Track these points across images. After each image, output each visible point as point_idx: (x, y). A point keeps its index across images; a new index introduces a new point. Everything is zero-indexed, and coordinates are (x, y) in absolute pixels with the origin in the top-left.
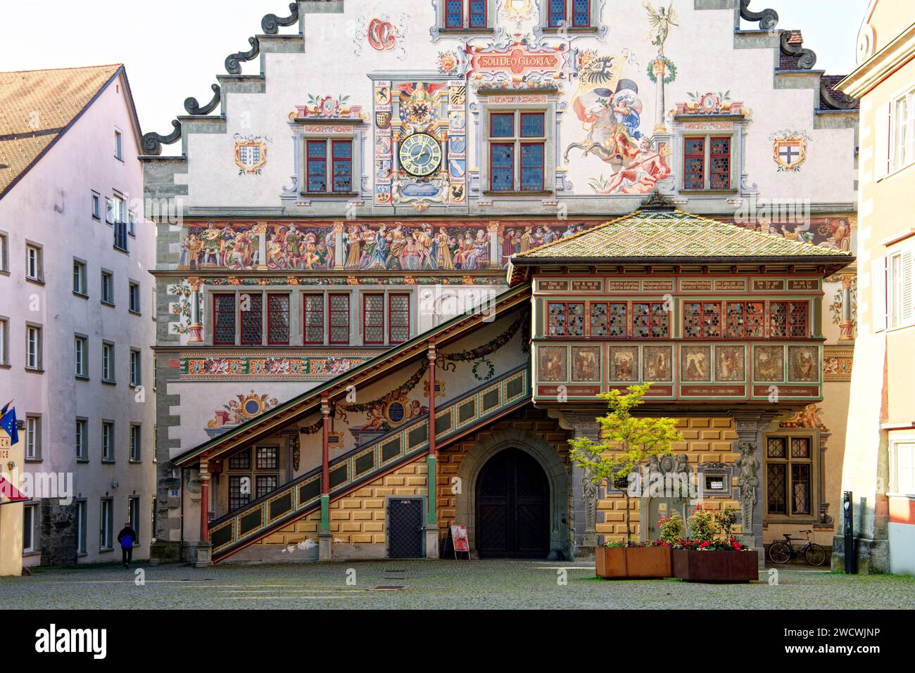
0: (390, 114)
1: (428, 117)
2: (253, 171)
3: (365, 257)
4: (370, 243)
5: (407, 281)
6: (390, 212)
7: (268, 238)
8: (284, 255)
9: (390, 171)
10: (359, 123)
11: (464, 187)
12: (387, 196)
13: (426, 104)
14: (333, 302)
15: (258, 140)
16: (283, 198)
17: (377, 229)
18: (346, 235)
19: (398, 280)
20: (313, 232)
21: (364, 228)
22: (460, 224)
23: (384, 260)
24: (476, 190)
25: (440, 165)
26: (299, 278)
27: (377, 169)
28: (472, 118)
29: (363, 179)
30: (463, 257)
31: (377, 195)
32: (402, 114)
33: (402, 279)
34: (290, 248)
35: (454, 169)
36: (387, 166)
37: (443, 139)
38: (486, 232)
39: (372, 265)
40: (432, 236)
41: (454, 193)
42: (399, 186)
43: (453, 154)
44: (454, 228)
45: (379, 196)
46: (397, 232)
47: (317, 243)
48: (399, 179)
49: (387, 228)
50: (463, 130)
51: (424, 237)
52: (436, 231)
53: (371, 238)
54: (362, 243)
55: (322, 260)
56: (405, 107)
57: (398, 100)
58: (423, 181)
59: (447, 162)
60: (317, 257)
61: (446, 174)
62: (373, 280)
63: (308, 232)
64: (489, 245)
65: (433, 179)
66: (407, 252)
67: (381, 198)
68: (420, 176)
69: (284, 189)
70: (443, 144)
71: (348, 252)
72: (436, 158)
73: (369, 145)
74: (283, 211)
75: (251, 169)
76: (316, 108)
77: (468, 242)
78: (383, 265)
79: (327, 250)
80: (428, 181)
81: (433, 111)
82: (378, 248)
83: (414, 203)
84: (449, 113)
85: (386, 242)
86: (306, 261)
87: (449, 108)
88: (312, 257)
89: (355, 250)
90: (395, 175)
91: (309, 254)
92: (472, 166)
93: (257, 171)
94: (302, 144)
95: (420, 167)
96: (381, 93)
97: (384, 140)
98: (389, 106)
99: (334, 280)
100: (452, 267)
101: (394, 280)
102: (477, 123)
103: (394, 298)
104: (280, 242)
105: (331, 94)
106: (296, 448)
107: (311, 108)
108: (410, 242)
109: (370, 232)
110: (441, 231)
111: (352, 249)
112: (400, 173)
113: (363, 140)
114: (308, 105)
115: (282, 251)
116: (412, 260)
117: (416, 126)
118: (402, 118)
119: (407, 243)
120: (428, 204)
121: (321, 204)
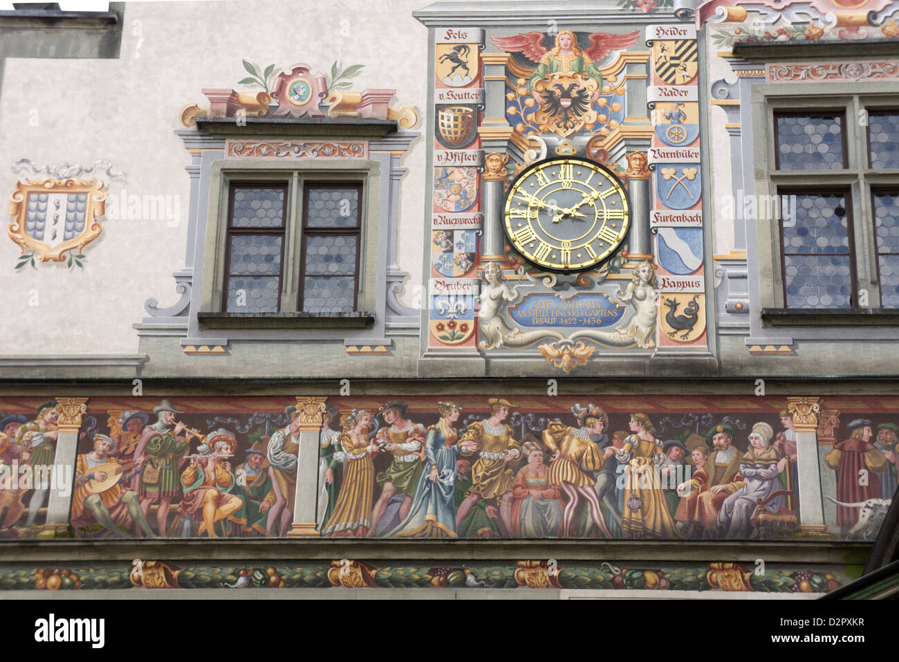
0: (478, 112)
1: (590, 116)
2: (61, 259)
3: (390, 502)
4: (409, 459)
5: (524, 575)
6: (477, 367)
7: (85, 445)
8: (129, 495)
9: (475, 259)
10: (387, 131)
11: (701, 301)
12: (464, 328)
13: (583, 84)
15: (86, 178)
16: (145, 332)
17: (431, 419)
18: (332, 436)
19: (496, 573)
20: (229, 428)
21: (390, 417)
22: (697, 406)
23: (452, 508)
24: (741, 311)
25: (626, 240)
26: (175, 564)
27: (436, 253)
28: (719, 120)
29: (394, 281)
30: (708, 504)
31: (432, 324)
32: (512, 110)
33: (508, 572)
34: (151, 475)
35: (670, 255)
36: (464, 243)
37: (635, 173)
38: (779, 428)
39: (412, 526)
40: (605, 439)
41: (671, 320)
42: (500, 300)
43: (665, 212)
44: (676, 416)
45: (440, 328)
46: (493, 428)
47: (237, 460)
48: (500, 279)
49: (463, 416)
50: (696, 149)
51: (578, 442)
52: (616, 425)
53: (412, 445)
54: (383, 460)
55: (251, 510)
56: (522, 91)
57: (502, 75)
58: (576, 284)
59: (649, 233)
60: (235, 502)
61: (644, 266)
62: (414, 572)
63: (216, 428)
64: (793, 466)
65: (605, 280)
66: (526, 486)
67: (447, 332)
68: (567, 272)
69: (152, 307)
70: (636, 187)
71: (335, 487)
72: (614, 223)
73: (412, 192)
74: (140, 368)
75: (56, 254)
76: (261, 96)
77: (722, 458)
78: (446, 526)
79: (268, 480)
80: (590, 285)
81: (602, 102)
82: (433, 475)
83: (548, 348)
84: (652, 106)
85: (458, 455)
86: (199, 513)
87: (652, 93)
88: (219, 501)
89: (359, 479)
90: (489, 269)
91: (212, 492)
92: (724, 245)
93: (72, 259)
94: (214, 188)
95: (566, 247)
96: (453, 58)
97: (458, 176)
98: (474, 90)
99: (286, 572)
101: (483, 572)
102: (734, 133)
104: (120, 456)
105: (307, 61)
107: (249, 95)
108: (534, 455)
109: (410, 427)
110: (633, 425)
111: (349, 477)
112: (510, 265)
113: (395, 176)
114: (240, 89)
115: (125, 483)
116: (540, 510)
117: (553, 139)
118: (510, 119)
119: (524, 461)
120: (591, 349)
121: (260, 348)
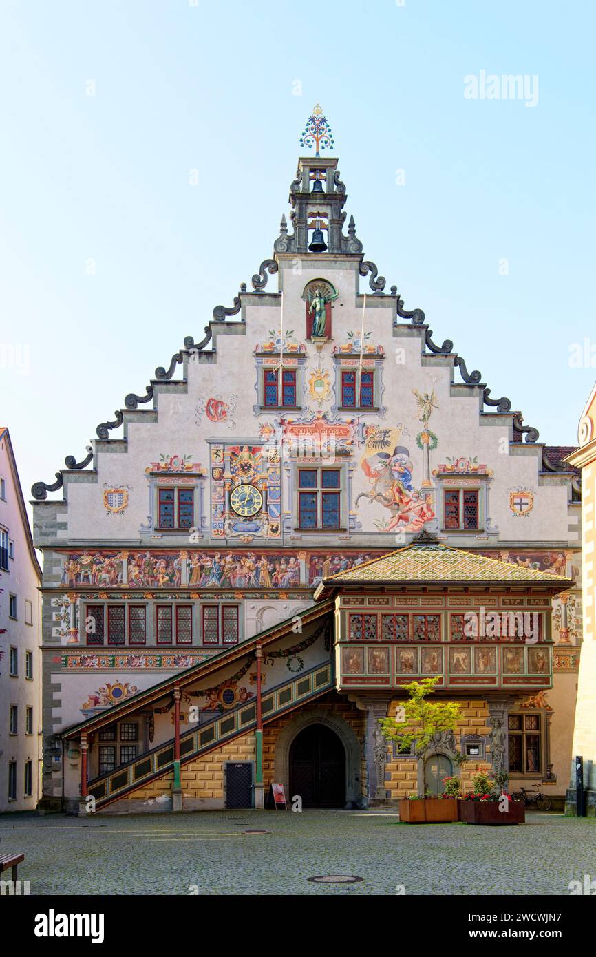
0: (223, 470)
1: (252, 472)
2: (118, 512)
3: (204, 578)
4: (208, 567)
5: (236, 596)
6: (223, 543)
7: (129, 563)
8: (141, 576)
9: (223, 513)
10: (200, 476)
11: (279, 525)
12: (221, 532)
13: (250, 462)
14: (179, 612)
15: (122, 489)
16: (141, 533)
17: (213, 557)
18: (189, 561)
19: (230, 595)
20: (164, 559)
21: (203, 556)
22: (278, 553)
23: (219, 580)
24: (289, 528)
25: (261, 508)
26: (154, 593)
27: (213, 511)
28: (285, 473)
29: (203, 518)
30: (279, 578)
31: (213, 531)
32: (232, 470)
33: (232, 595)
34: (146, 571)
35: (272, 512)
36: (220, 508)
37: (263, 489)
38: (296, 559)
39: (210, 584)
40: (256, 562)
41: (272, 530)
42: (230, 524)
43: (271, 500)
44: (272, 556)
45: (215, 532)
46: (229, 559)
47: (167, 567)
48: (230, 519)
49: (221, 556)
50: (279, 482)
51: (249, 562)
52: (258, 558)
53: (209, 563)
54: (202, 567)
55: (171, 580)
56: (234, 464)
57: (229, 459)
58: (248, 520)
59: (267, 506)
60: (167, 578)
61: (266, 515)
62: (211, 595)
63: (161, 558)
64: (299, 569)
65: (256, 519)
66: (237, 574)
67: (216, 533)
68: (246, 517)
69: (142, 525)
70: (264, 492)
71: (191, 574)
72: (258, 503)
73: (207, 493)
74: (141, 542)
75: (116, 511)
76: (166, 464)
77: (283, 567)
78: (218, 584)
79: (174, 573)
80: (252, 520)
81: (255, 468)
82: (214, 571)
83: (242, 537)
84: (268, 469)
85: (220, 566)
86: (159, 581)
87: (268, 465)
88: (163, 578)
89: (197, 572)
90: (227, 515)
91: (162, 575)
92: (285, 509)
93: (121, 512)
94: (156, 492)
95: (246, 510)
96: (216, 454)
97: (218, 489)
98: (222, 463)
99: (180, 595)
100: (270, 586)
101: (227, 595)
102: (289, 477)
103: (226, 609)
104: (138, 566)
105: (177, 454)
106: (151, 724)
107: (163, 464)
108: (238, 566)
109: (208, 559)
110: (262, 558)
111: (194, 572)
112: (232, 514)
113: (202, 489)
114: (160, 462)
115: (140, 573)
116: (240, 580)
117: (243, 479)
118: (232, 473)
119: (236, 568)
120: (252, 538)
121: (170, 537)
